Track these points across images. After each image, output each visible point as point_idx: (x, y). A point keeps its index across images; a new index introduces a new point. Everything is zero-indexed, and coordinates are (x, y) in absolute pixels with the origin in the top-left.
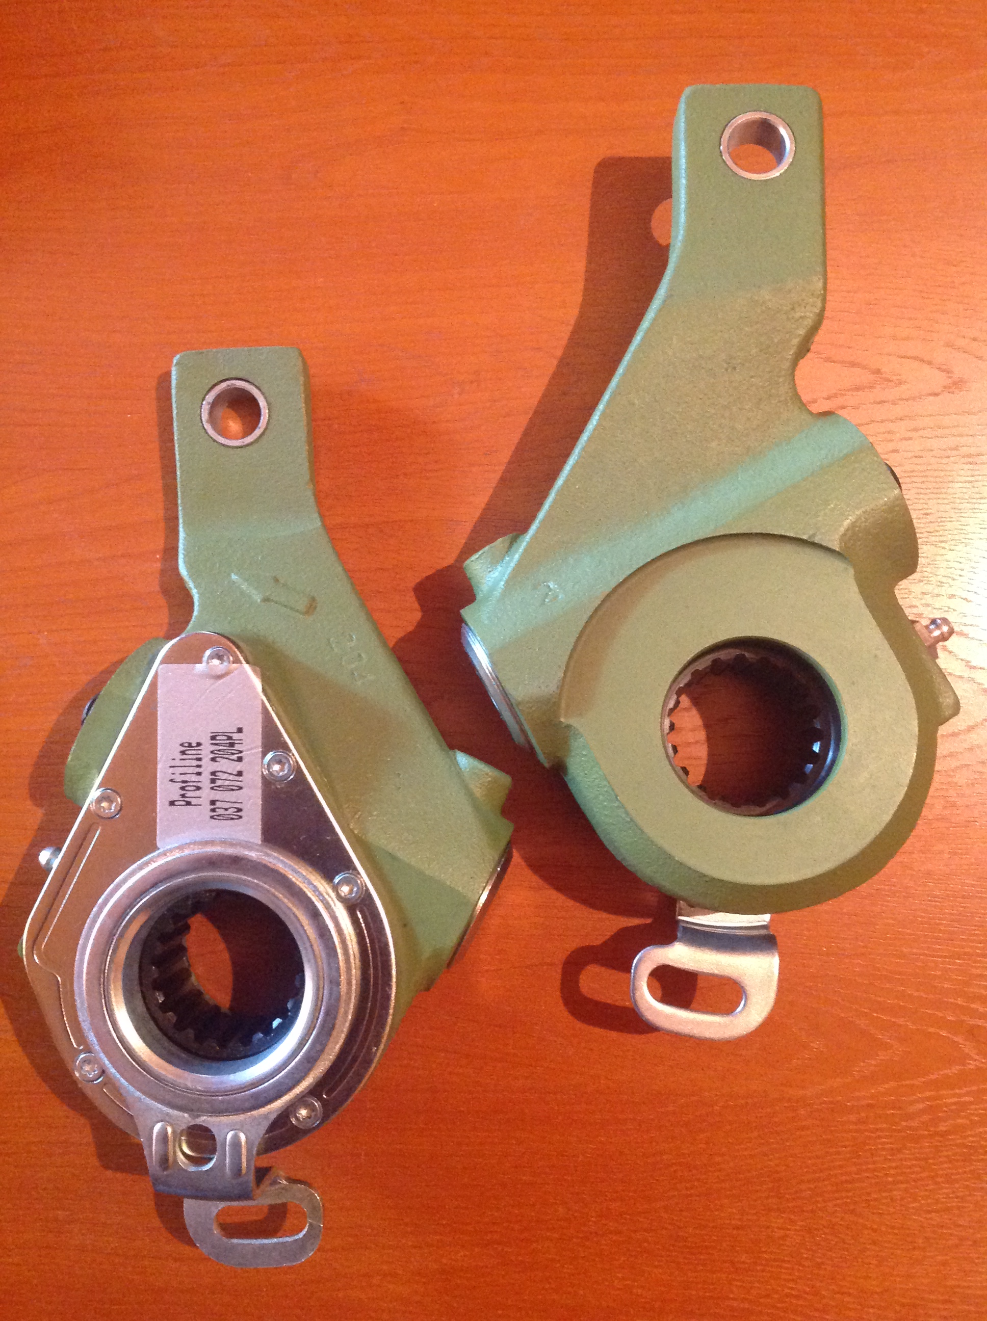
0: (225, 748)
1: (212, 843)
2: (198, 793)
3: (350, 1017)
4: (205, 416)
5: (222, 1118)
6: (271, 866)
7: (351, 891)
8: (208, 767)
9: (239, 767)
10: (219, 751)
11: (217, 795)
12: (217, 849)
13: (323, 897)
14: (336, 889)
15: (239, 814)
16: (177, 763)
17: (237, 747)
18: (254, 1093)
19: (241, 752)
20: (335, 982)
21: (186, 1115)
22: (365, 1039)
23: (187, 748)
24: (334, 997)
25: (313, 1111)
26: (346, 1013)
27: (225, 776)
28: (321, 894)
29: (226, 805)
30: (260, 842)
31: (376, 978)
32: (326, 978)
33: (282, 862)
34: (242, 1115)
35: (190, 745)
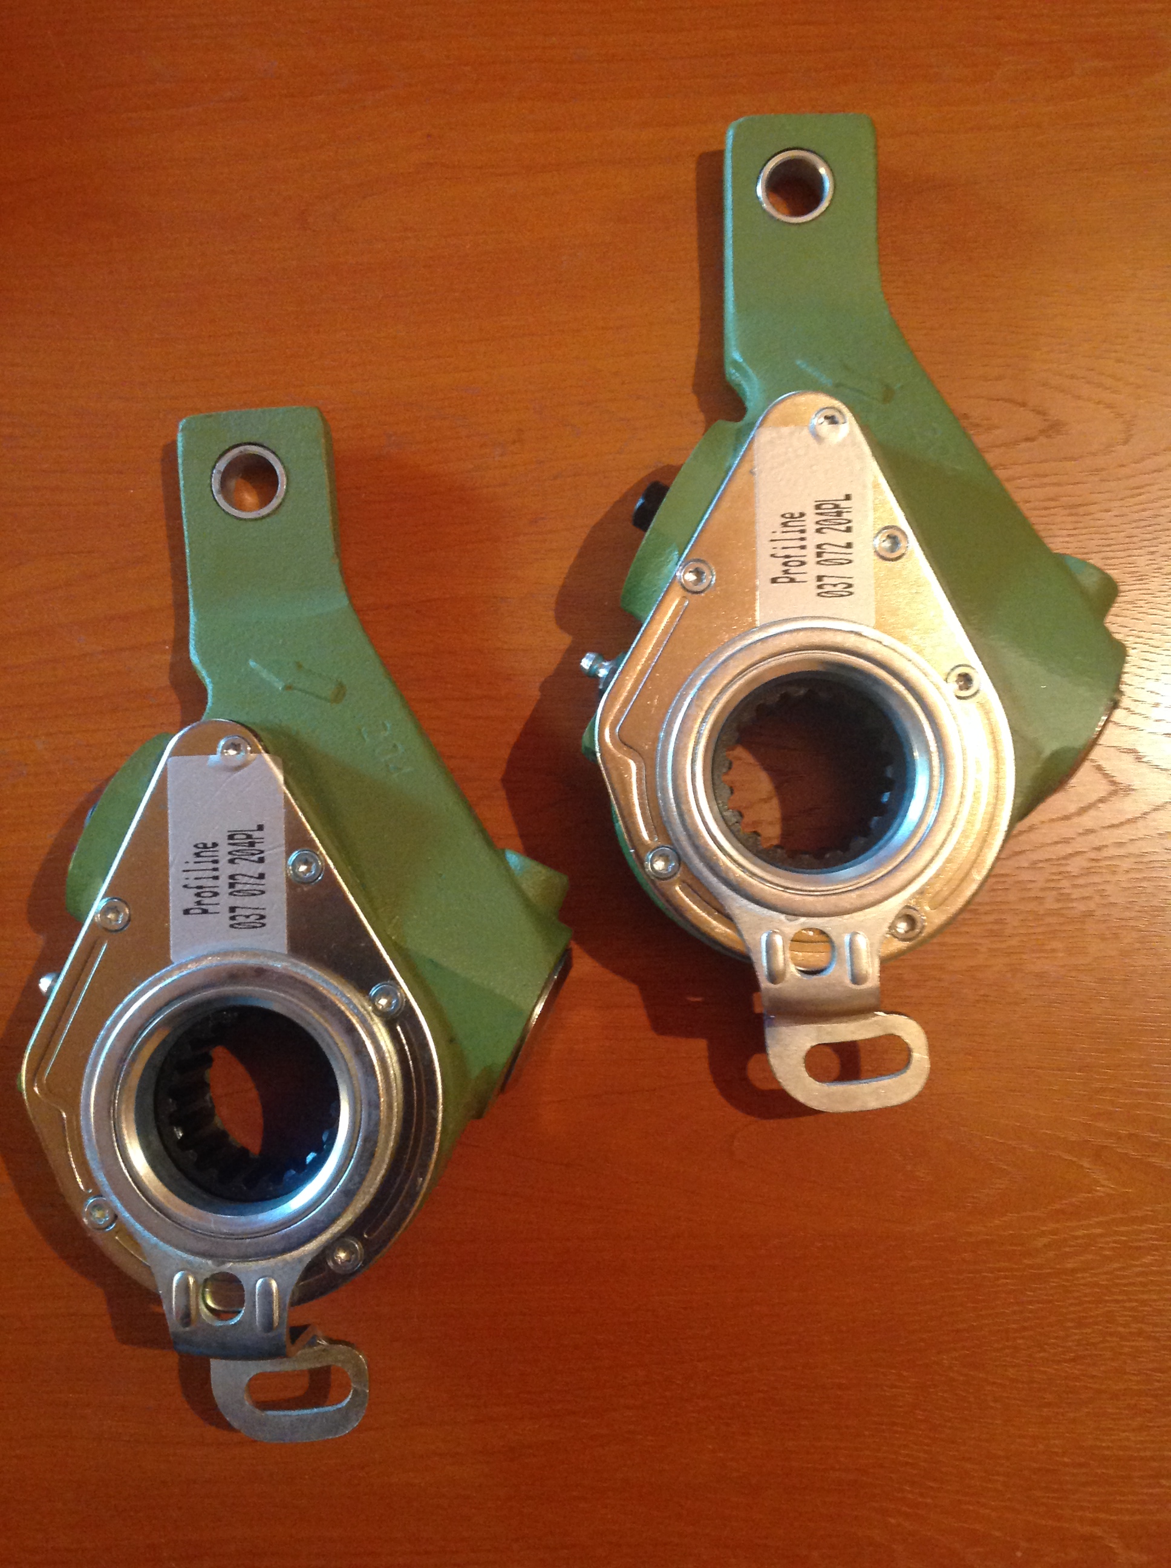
0: (244, 848)
1: (232, 953)
2: (214, 900)
3: (391, 1144)
4: (216, 487)
5: (250, 1263)
6: (299, 977)
7: (389, 1004)
8: (226, 870)
9: (261, 868)
10: (237, 851)
11: (237, 901)
12: (237, 960)
13: (358, 1009)
14: (372, 1001)
15: (261, 921)
16: (191, 866)
17: (258, 846)
18: (286, 1234)
19: (262, 852)
20: (374, 1105)
21: (210, 1262)
22: (409, 1170)
23: (202, 849)
24: (372, 1123)
25: (353, 1253)
26: (387, 1142)
27: (246, 880)
28: (355, 1007)
29: (248, 912)
30: (286, 953)
31: (420, 1101)
32: (363, 1101)
33: (310, 971)
34: (272, 1260)
35: (205, 846)
